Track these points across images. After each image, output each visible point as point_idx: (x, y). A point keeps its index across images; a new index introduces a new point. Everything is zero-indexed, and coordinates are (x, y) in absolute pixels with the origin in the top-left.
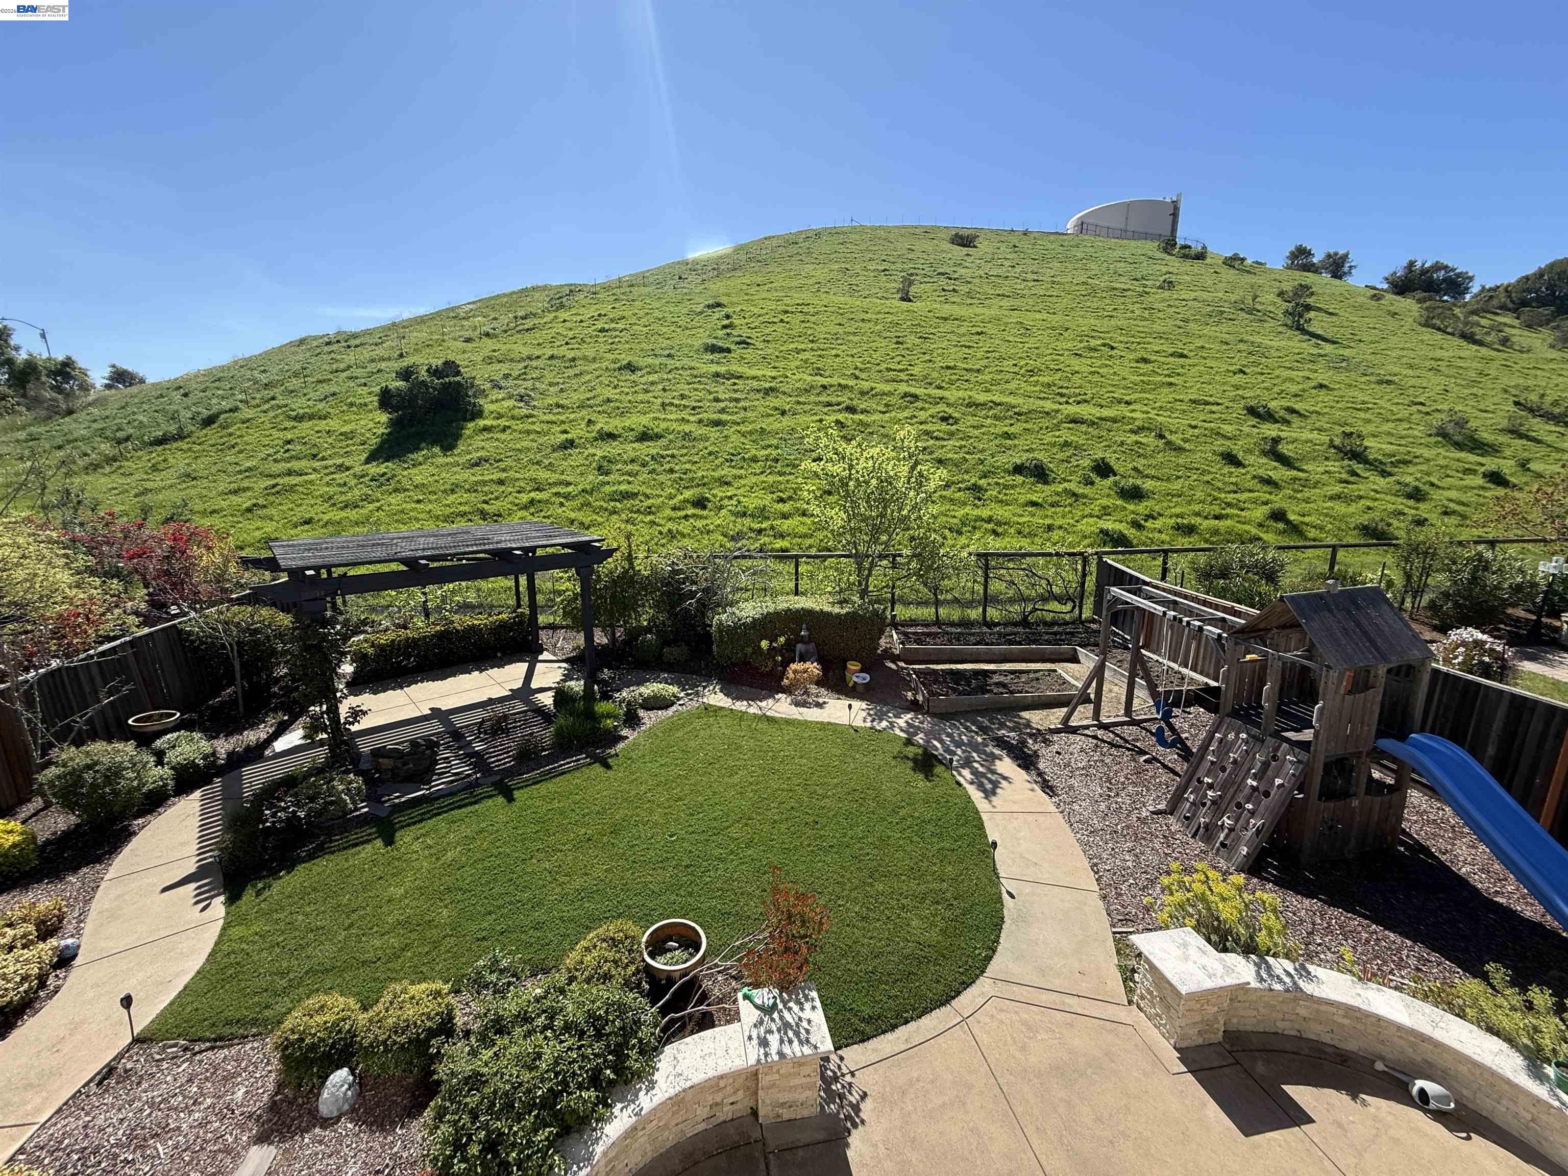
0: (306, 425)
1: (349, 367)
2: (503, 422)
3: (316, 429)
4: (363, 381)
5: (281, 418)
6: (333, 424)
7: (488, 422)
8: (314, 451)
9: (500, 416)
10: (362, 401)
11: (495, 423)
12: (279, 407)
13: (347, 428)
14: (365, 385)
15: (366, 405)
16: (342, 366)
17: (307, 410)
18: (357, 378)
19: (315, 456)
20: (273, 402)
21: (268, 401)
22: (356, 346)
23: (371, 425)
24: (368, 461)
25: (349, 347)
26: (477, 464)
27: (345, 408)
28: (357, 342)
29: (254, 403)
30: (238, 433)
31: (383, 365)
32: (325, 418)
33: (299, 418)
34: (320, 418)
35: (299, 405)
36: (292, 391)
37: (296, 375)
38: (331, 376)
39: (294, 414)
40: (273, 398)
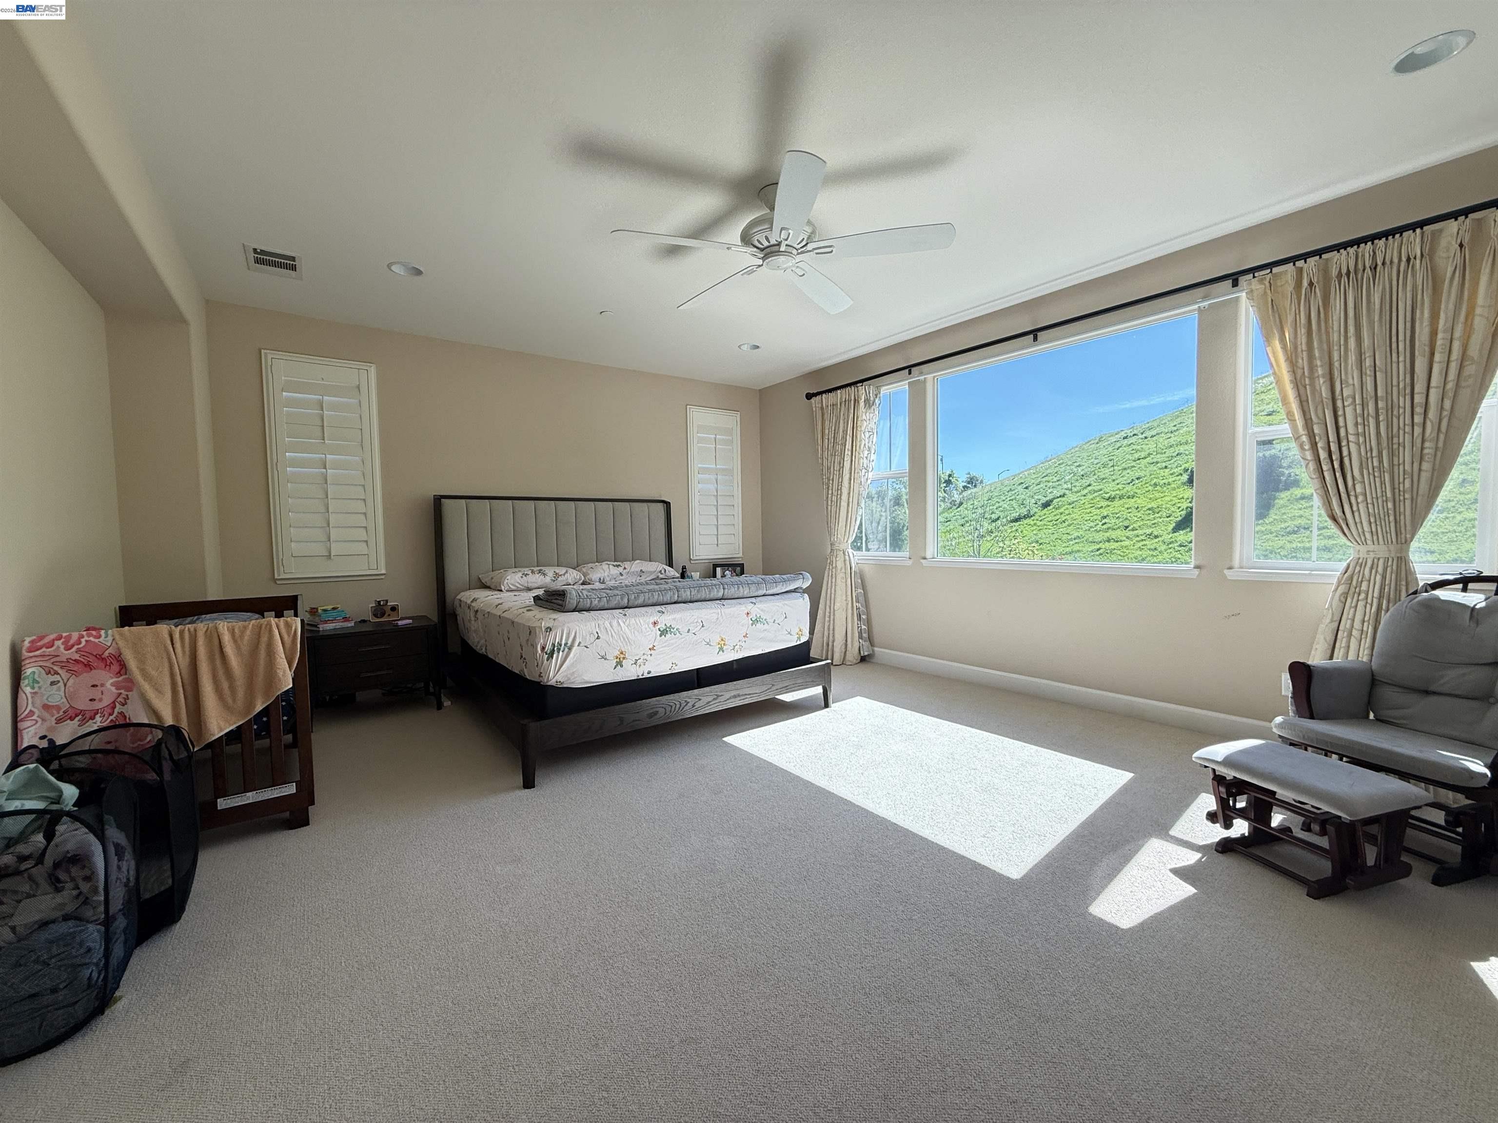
0: (1117, 503)
1: (1149, 454)
3: (1126, 506)
4: (1164, 465)
5: (1098, 499)
6: (1140, 501)
8: (1126, 523)
10: (1166, 481)
12: (1095, 491)
13: (1153, 505)
14: (1166, 467)
15: (1169, 484)
16: (1143, 455)
17: (1117, 492)
18: (1157, 463)
19: (1127, 527)
20: (1090, 488)
21: (1086, 488)
22: (1152, 437)
23: (1176, 500)
24: (1176, 529)
25: (1146, 438)
26: (1295, 532)
27: (1150, 488)
28: (1153, 432)
29: (1075, 489)
30: (1067, 512)
31: (1182, 449)
32: (1133, 497)
33: (1111, 499)
34: (1128, 497)
35: (1110, 488)
36: (1103, 479)
37: (1105, 466)
38: (1133, 464)
39: (1107, 496)
40: (1089, 485)
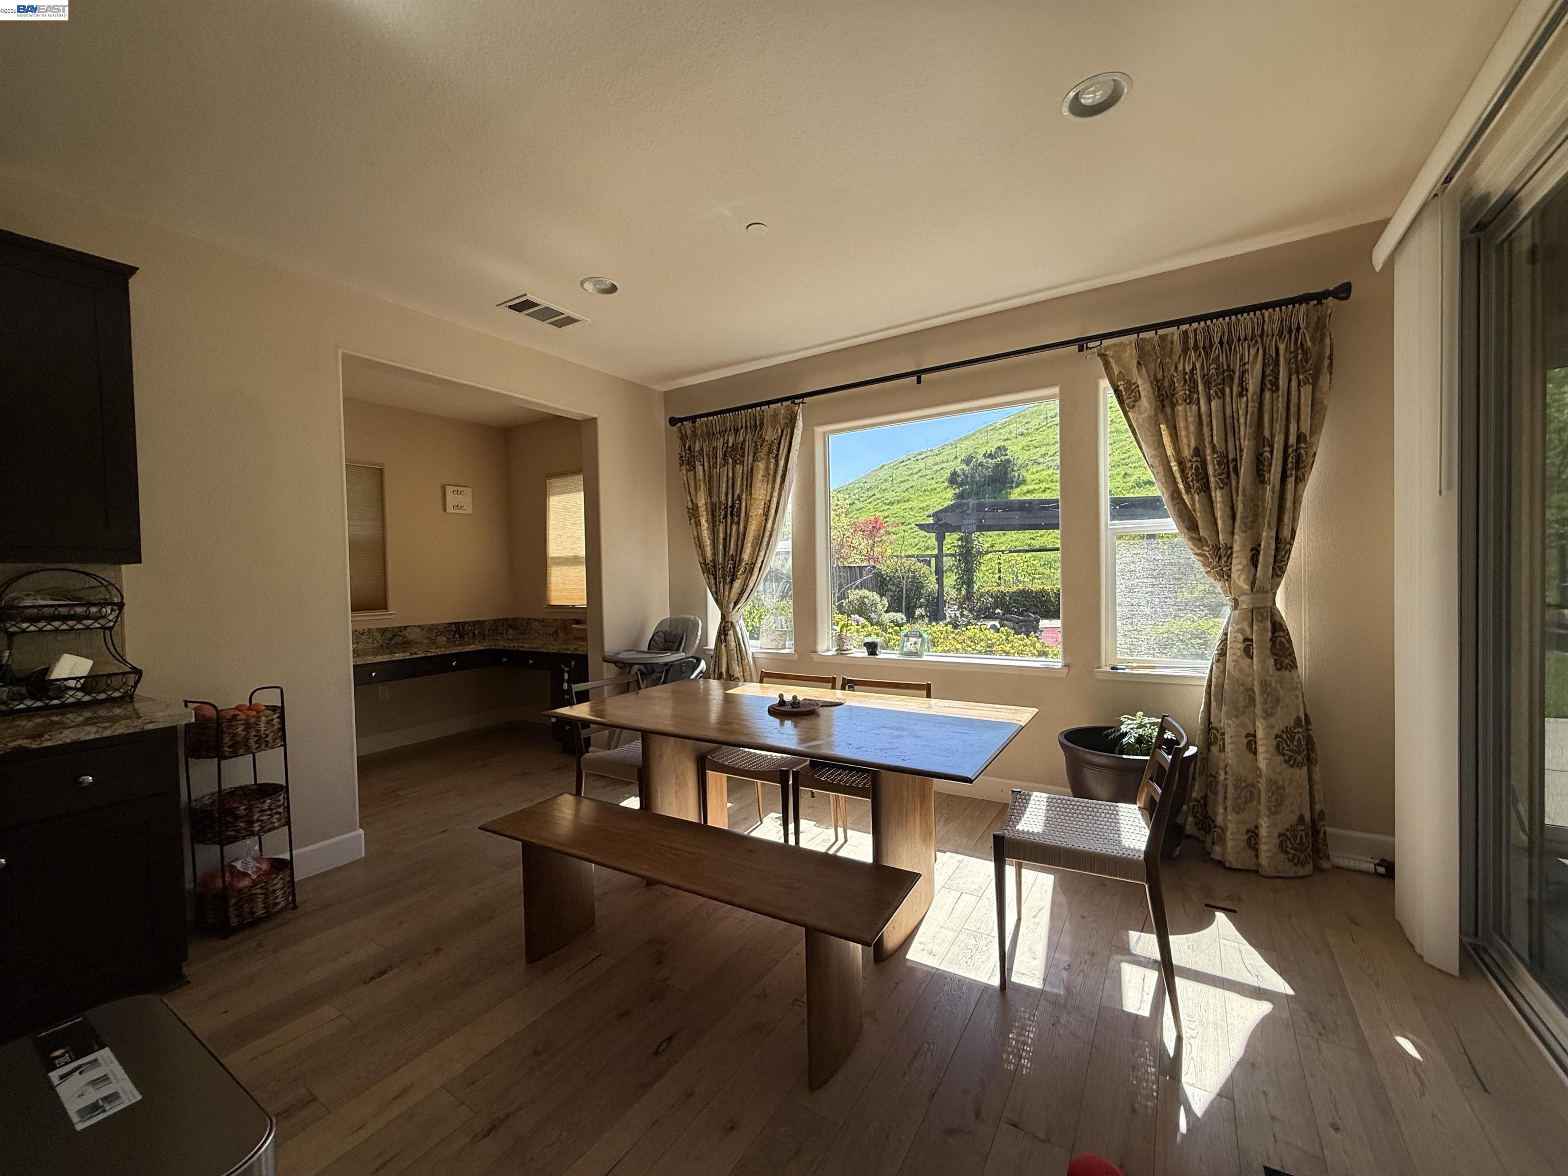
2: (1043, 485)
7: (1031, 487)
9: (1040, 482)
11: (1036, 487)
